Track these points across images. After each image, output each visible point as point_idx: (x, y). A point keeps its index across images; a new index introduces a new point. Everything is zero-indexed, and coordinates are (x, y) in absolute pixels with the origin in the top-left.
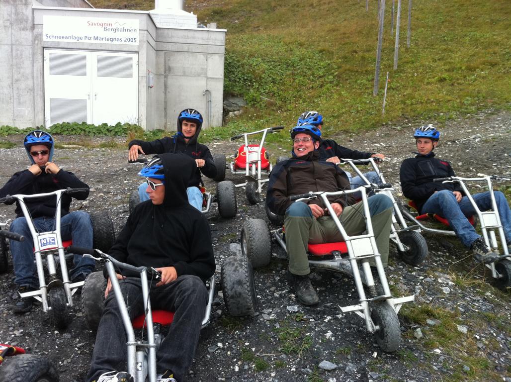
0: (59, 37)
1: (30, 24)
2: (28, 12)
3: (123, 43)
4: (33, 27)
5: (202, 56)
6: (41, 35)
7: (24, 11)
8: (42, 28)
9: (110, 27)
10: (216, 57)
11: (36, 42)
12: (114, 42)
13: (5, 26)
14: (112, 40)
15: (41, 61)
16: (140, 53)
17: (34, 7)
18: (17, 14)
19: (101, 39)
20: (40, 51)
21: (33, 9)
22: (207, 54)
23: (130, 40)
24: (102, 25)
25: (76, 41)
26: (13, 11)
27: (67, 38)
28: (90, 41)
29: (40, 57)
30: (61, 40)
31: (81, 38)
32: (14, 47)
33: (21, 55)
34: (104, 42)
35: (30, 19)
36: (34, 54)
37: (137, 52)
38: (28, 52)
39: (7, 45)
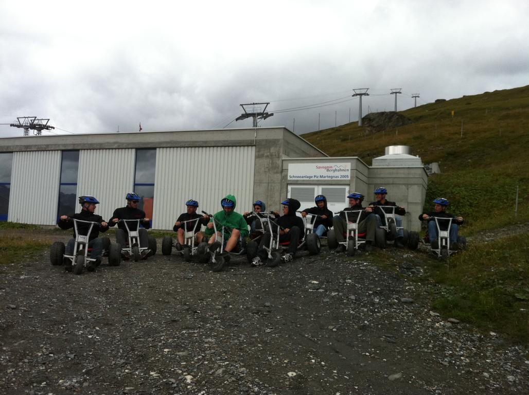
0: (298, 177)
1: (280, 170)
2: (279, 162)
3: (339, 179)
4: (282, 171)
5: (404, 187)
6: (286, 176)
7: (277, 162)
8: (288, 171)
9: (331, 169)
10: (416, 187)
11: (283, 181)
12: (333, 179)
13: (265, 172)
14: (332, 177)
15: (285, 192)
16: (351, 185)
17: (283, 159)
18: (272, 163)
19: (324, 177)
20: (285, 186)
21: (283, 160)
22: (408, 185)
23: (344, 176)
24: (325, 168)
25: (308, 179)
26: (270, 162)
27: (302, 177)
28: (317, 179)
29: (285, 190)
30: (299, 179)
31: (312, 177)
32: (270, 185)
33: (274, 189)
34: (326, 179)
35: (280, 166)
36: (281, 189)
37: (348, 185)
38: (277, 187)
39: (266, 183)
